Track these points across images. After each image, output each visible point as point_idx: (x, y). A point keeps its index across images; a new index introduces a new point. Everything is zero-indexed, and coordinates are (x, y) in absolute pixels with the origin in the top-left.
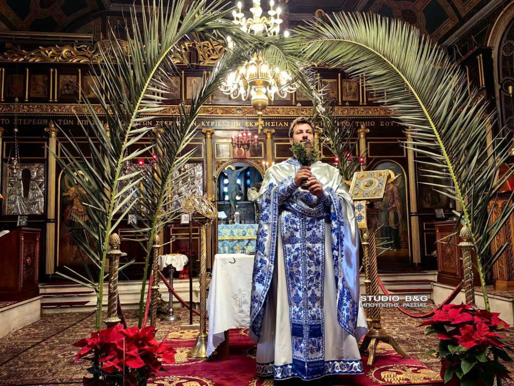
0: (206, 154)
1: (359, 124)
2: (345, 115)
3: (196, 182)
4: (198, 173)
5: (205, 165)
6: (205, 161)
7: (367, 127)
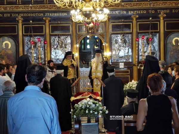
0: (72, 31)
1: (160, 12)
2: (152, 7)
3: (67, 46)
4: (68, 42)
5: (72, 37)
6: (72, 35)
7: (164, 13)
